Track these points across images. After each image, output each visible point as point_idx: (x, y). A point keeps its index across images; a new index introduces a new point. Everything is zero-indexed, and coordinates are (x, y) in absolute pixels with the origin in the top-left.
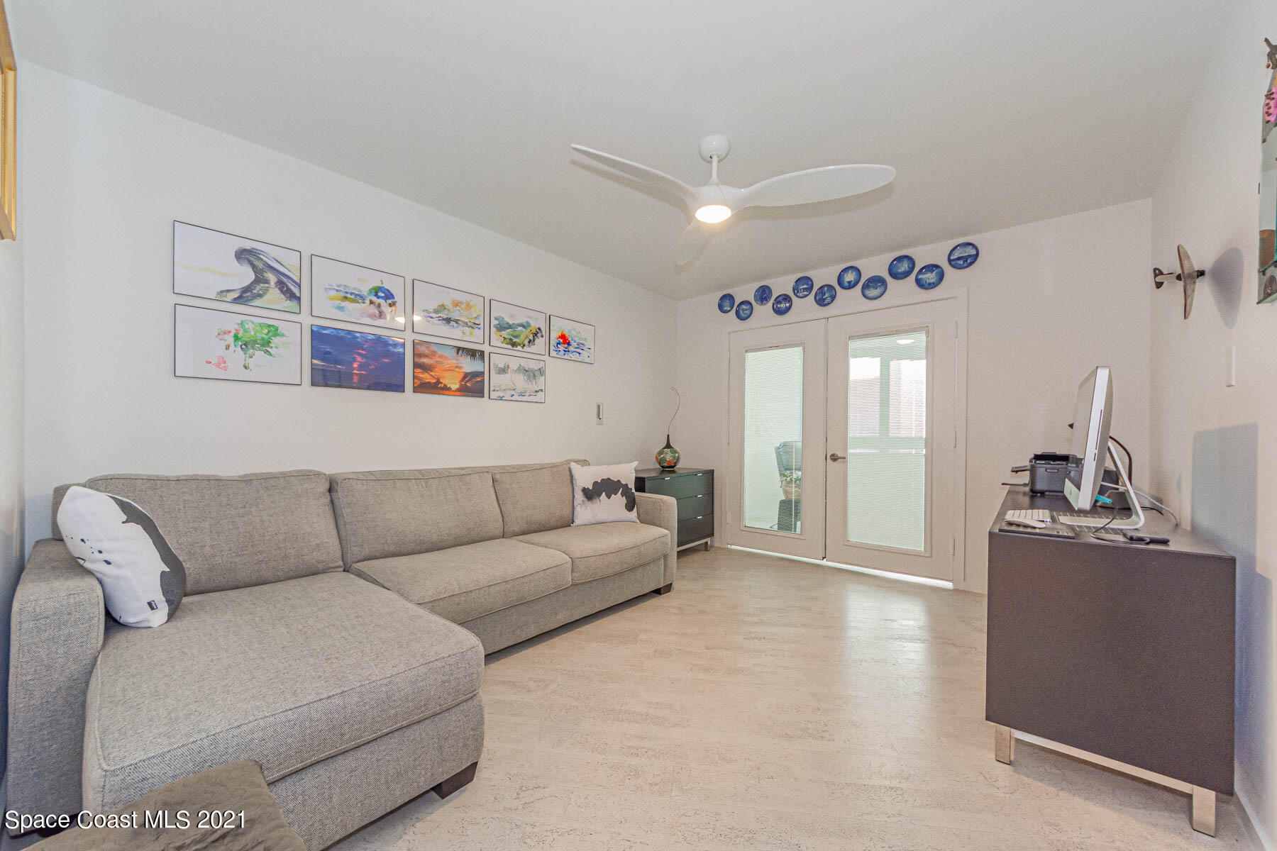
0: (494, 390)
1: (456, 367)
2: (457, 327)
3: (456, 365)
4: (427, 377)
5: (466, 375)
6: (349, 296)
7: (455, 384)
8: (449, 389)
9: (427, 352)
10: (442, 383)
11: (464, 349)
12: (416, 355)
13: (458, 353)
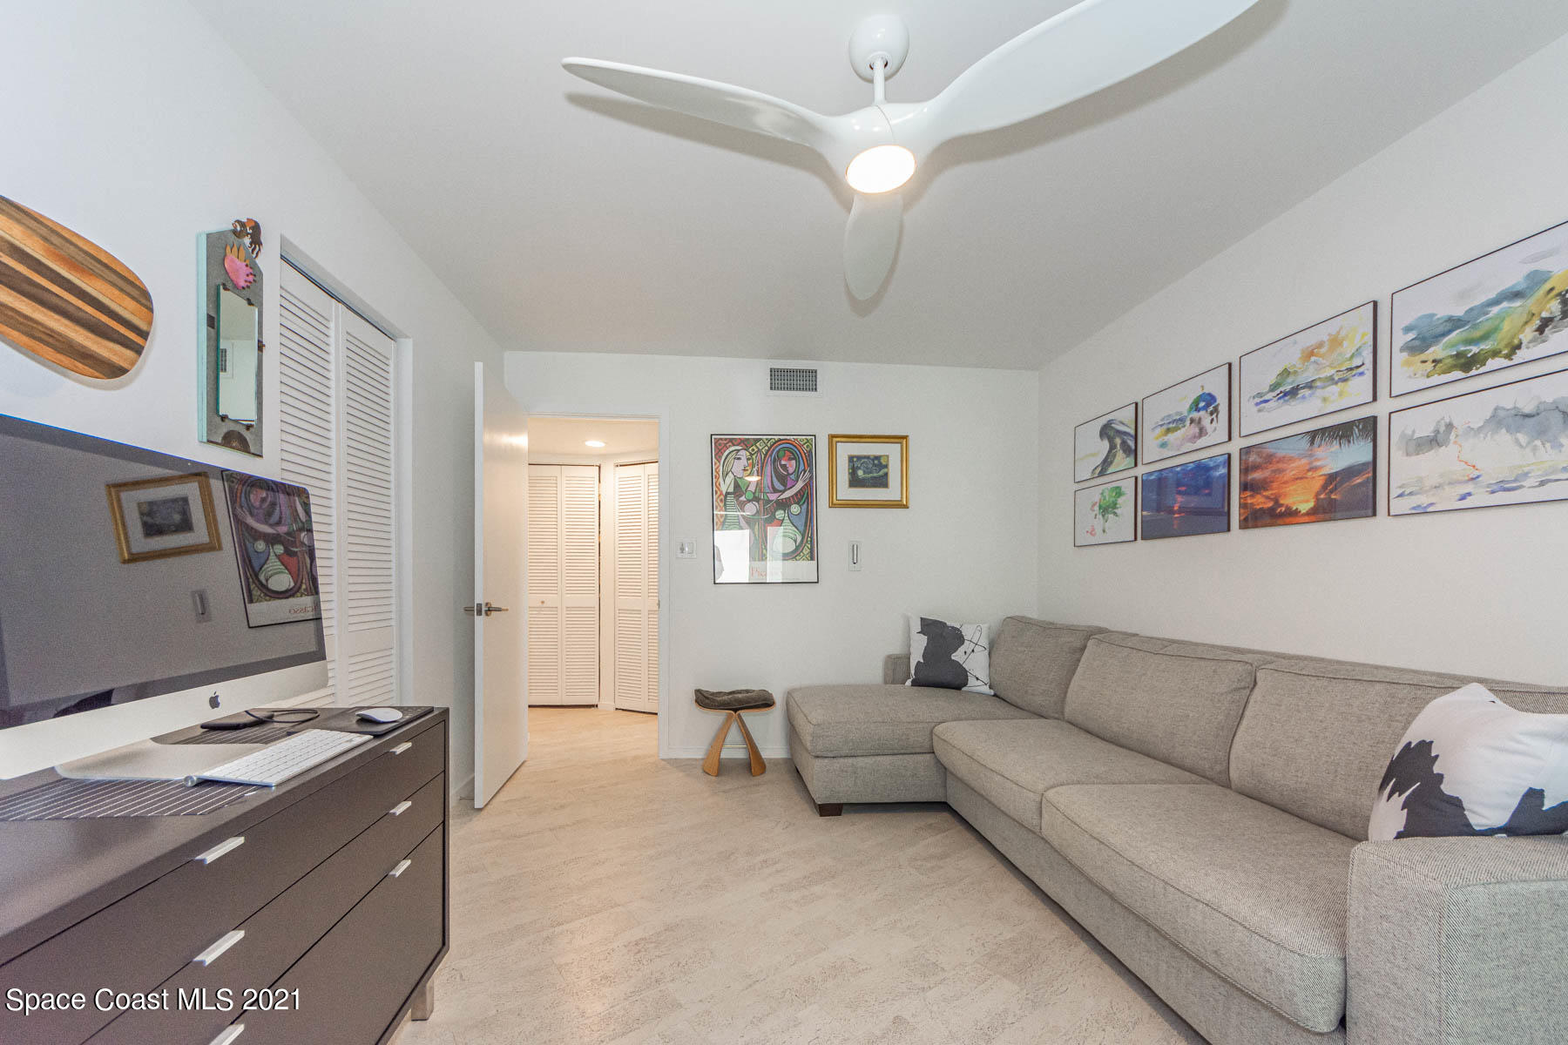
0: (1400, 496)
1: (1309, 470)
2: (1310, 395)
3: (1307, 468)
4: (1260, 501)
5: (1331, 478)
6: (1171, 426)
7: (1307, 501)
8: (1297, 513)
9: (1259, 460)
10: (1282, 505)
11: (1323, 431)
12: (1245, 470)
13: (1312, 442)
